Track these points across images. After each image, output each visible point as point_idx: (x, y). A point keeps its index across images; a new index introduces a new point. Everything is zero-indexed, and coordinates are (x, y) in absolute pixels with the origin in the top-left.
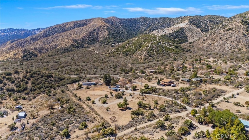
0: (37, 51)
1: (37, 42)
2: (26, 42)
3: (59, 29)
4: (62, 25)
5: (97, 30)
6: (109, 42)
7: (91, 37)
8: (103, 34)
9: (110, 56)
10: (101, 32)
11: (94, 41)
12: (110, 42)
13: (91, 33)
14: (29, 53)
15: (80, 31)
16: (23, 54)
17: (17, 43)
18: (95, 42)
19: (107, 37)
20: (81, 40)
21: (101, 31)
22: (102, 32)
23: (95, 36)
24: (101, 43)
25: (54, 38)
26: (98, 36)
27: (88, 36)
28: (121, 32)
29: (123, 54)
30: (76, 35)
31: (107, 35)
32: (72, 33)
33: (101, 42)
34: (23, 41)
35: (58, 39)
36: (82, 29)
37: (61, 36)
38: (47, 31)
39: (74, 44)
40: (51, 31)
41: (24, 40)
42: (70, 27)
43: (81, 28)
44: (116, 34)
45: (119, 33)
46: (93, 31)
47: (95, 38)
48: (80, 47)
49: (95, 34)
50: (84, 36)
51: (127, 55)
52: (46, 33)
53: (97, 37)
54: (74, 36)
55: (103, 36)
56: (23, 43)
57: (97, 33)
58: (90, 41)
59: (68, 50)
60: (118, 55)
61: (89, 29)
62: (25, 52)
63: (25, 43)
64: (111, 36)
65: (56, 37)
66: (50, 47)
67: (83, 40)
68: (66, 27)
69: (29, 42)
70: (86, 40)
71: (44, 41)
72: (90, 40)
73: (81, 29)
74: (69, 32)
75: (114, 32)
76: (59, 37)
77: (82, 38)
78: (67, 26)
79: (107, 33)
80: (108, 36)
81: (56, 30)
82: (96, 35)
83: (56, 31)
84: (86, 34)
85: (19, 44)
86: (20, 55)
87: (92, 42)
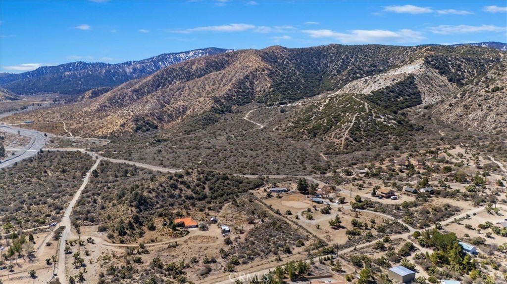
0: (155, 119)
1: (147, 99)
2: (125, 96)
3: (179, 73)
4: (185, 65)
5: (251, 78)
6: (273, 102)
7: (241, 90)
8: (264, 85)
9: (286, 137)
10: (258, 81)
11: (247, 98)
12: (276, 102)
13: (241, 83)
14: (144, 122)
15: (220, 78)
16: (135, 124)
17: (111, 99)
18: (248, 101)
19: (271, 90)
20: (224, 98)
21: (258, 80)
22: (260, 82)
23: (248, 89)
24: (260, 103)
25: (175, 91)
26: (254, 88)
27: (236, 90)
28: (293, 79)
29: (309, 133)
30: (213, 85)
31: (270, 88)
32: (206, 82)
33: (260, 101)
34: (120, 95)
35: (182, 93)
36: (222, 74)
37: (187, 88)
38: (158, 77)
39: (215, 106)
40: (165, 76)
42: (200, 68)
43: (221, 72)
44: (285, 84)
45: (290, 82)
46: (244, 79)
47: (248, 93)
48: (226, 111)
49: (248, 84)
50: (230, 90)
51: (315, 136)
52: (158, 80)
53: (251, 90)
54: (209, 87)
55: (262, 89)
56: (120, 99)
57: (252, 83)
58: (239, 98)
59: (210, 119)
60: (300, 135)
61: (236, 73)
62: (137, 121)
63: (123, 98)
64: (277, 89)
65: (178, 90)
66: (174, 110)
67: (228, 97)
68: (191, 68)
69: (129, 96)
70: (233, 97)
71: (158, 97)
72: (240, 96)
73: (222, 75)
74: (200, 80)
75: (281, 80)
76: (183, 89)
77: (227, 94)
78: (194, 67)
79: (269, 83)
80: (272, 89)
81: (175, 74)
82: (250, 87)
83: (174, 76)
84: (232, 86)
85: (114, 101)
86: (131, 127)
87: (244, 101)
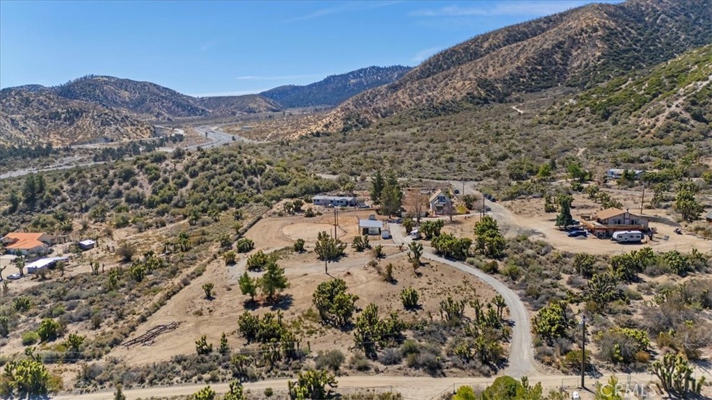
1: (396, 95)
2: (376, 95)
3: (461, 54)
4: (473, 43)
5: (564, 48)
6: (598, 82)
7: (540, 68)
8: (592, 54)
10: (579, 51)
11: (550, 79)
12: (602, 82)
13: (545, 55)
14: (357, 120)
15: (515, 55)
16: (344, 124)
17: (357, 100)
18: (550, 85)
19: (599, 63)
20: (504, 81)
21: (579, 48)
22: (582, 51)
23: (556, 64)
24: (572, 87)
25: (439, 80)
26: (569, 63)
27: (530, 67)
28: (660, 43)
29: (593, 112)
30: (501, 66)
31: (599, 58)
32: (491, 62)
33: (573, 84)
34: (371, 94)
35: (449, 82)
36: (522, 46)
37: (459, 74)
38: (430, 64)
39: (475, 93)
40: (440, 63)
41: (374, 92)
42: (494, 44)
43: (520, 43)
44: (639, 51)
45: (652, 48)
46: (553, 48)
47: (554, 72)
48: (494, 100)
49: (557, 57)
50: (518, 68)
51: (605, 117)
52: (429, 69)
53: (561, 67)
54: (494, 70)
55: (584, 63)
56: (369, 99)
57: (566, 55)
58: (533, 80)
59: (444, 109)
60: (571, 117)
61: (544, 43)
62: (348, 119)
63: (374, 99)
64: (613, 59)
65: (444, 79)
66: (413, 104)
67: (512, 79)
68: (482, 47)
69: (382, 95)
70: (521, 80)
71: (412, 91)
72: (535, 78)
73: (519, 48)
74: (481, 61)
75: (631, 45)
76: (452, 76)
77: (511, 75)
78: (486, 45)
79: (599, 52)
80: (602, 60)
81: (454, 59)
82: (560, 62)
83: (453, 62)
84: (525, 61)
85: (361, 102)
86: (337, 127)
87: (540, 85)
